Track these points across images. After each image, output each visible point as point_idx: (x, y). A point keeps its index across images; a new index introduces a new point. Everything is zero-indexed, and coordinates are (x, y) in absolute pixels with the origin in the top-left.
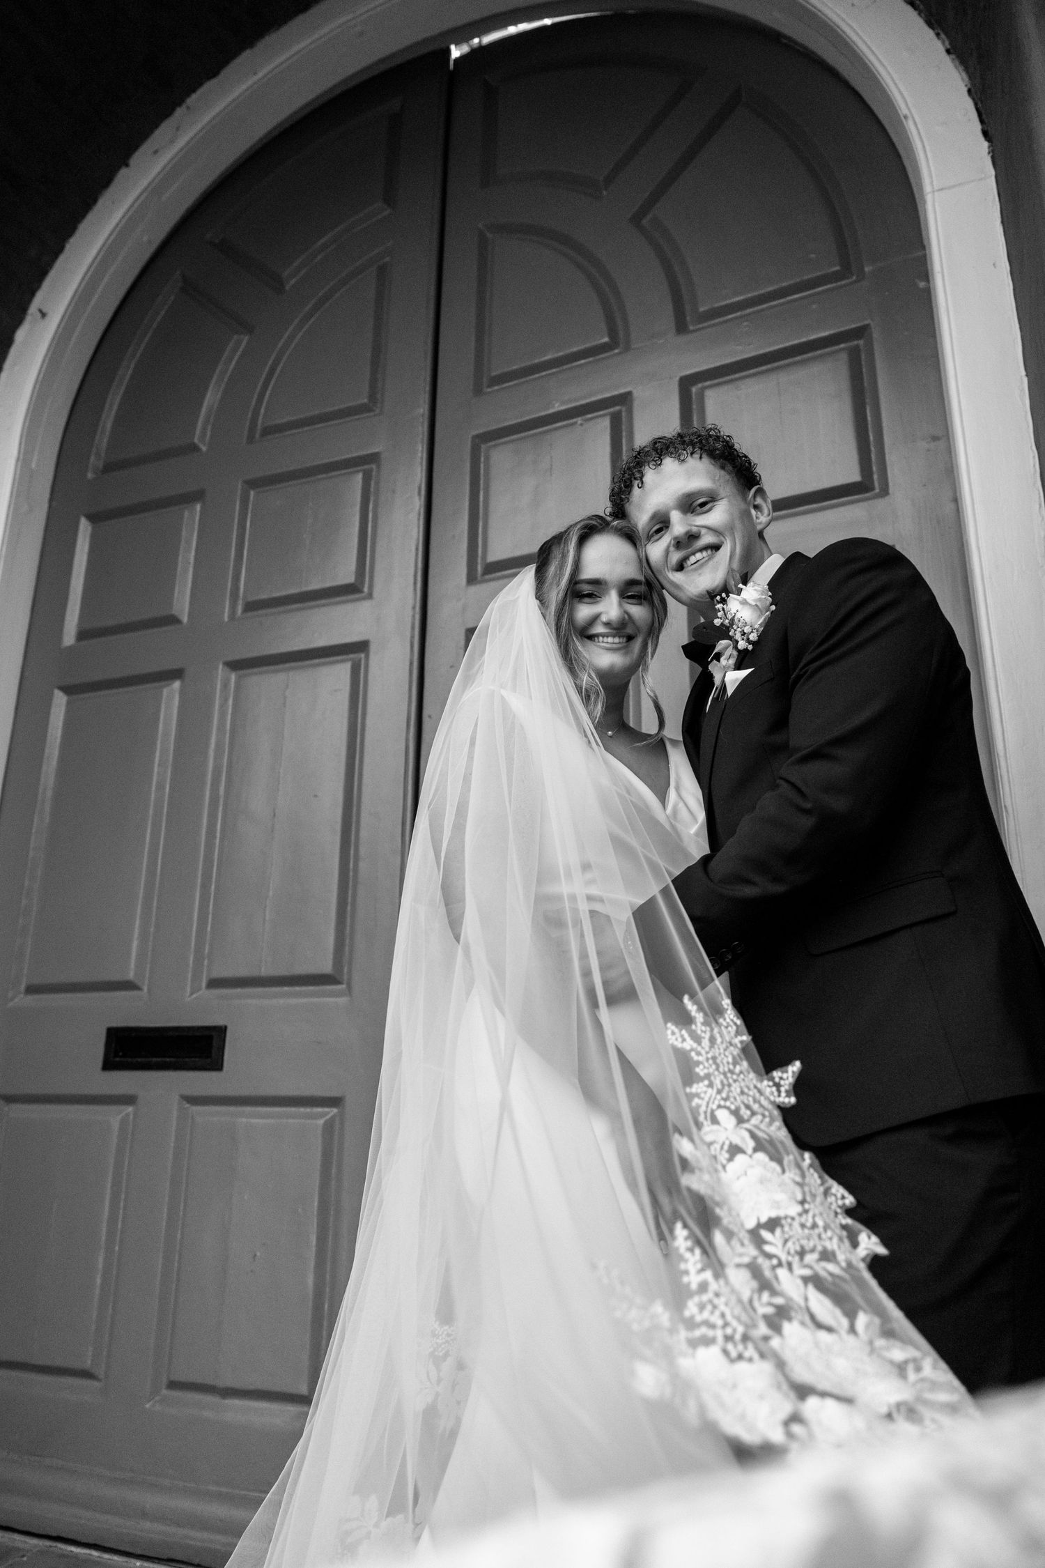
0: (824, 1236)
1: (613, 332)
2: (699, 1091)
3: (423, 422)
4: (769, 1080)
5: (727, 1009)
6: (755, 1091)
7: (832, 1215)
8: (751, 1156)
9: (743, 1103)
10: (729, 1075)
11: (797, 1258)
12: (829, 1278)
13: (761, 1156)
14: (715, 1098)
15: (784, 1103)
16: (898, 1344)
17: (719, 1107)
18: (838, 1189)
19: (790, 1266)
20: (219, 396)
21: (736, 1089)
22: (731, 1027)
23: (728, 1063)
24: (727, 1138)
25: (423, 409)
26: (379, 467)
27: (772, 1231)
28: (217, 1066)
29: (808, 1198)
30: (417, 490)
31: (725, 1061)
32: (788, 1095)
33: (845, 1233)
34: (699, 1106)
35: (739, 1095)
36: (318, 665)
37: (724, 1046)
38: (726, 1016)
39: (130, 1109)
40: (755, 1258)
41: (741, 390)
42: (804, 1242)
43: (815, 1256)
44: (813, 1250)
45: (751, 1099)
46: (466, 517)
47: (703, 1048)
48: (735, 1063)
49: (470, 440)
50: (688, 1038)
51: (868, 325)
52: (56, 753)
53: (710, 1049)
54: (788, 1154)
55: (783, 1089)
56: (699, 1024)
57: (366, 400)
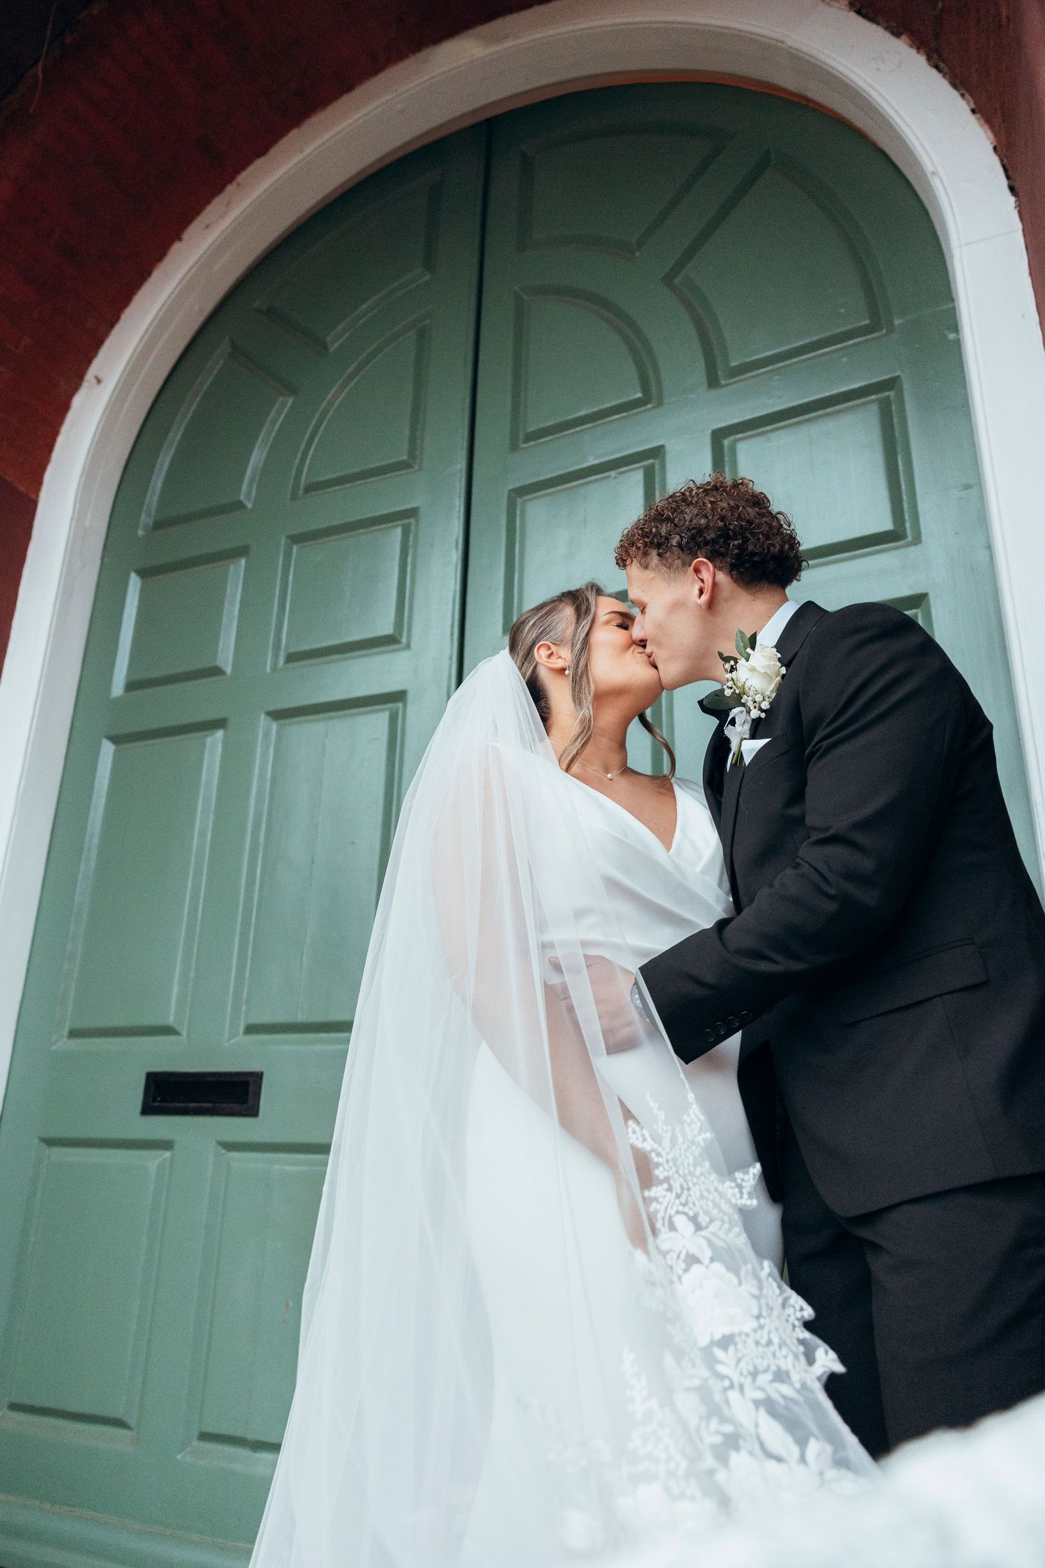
0: (778, 1354)
1: (645, 388)
2: (658, 1195)
3: (461, 477)
4: (731, 1181)
5: (692, 1104)
6: (716, 1194)
7: (790, 1327)
8: (707, 1267)
9: (702, 1208)
10: (689, 1178)
11: (749, 1379)
12: (782, 1402)
13: (718, 1267)
14: (674, 1203)
15: (745, 1205)
16: (850, 1475)
17: (678, 1212)
18: (797, 1300)
19: (741, 1387)
20: (264, 455)
21: (695, 1193)
22: (696, 1123)
23: (689, 1164)
24: (684, 1247)
25: (462, 465)
26: (417, 521)
27: (725, 1349)
28: (253, 1112)
29: (764, 1313)
30: (454, 545)
31: (685, 1164)
32: (750, 1197)
33: (802, 1349)
34: (657, 1211)
35: (698, 1200)
36: (356, 714)
37: (685, 1146)
38: (691, 1111)
39: (167, 1154)
40: (706, 1380)
41: (771, 442)
42: (758, 1361)
43: (769, 1376)
44: (766, 1370)
45: (710, 1204)
46: (502, 569)
47: (663, 1149)
48: (695, 1166)
49: (506, 495)
50: (649, 1139)
51: (898, 377)
52: (103, 801)
53: (671, 1150)
54: (746, 1264)
55: (745, 1191)
56: (660, 1123)
57: (405, 458)
